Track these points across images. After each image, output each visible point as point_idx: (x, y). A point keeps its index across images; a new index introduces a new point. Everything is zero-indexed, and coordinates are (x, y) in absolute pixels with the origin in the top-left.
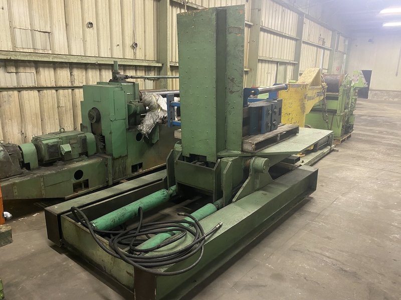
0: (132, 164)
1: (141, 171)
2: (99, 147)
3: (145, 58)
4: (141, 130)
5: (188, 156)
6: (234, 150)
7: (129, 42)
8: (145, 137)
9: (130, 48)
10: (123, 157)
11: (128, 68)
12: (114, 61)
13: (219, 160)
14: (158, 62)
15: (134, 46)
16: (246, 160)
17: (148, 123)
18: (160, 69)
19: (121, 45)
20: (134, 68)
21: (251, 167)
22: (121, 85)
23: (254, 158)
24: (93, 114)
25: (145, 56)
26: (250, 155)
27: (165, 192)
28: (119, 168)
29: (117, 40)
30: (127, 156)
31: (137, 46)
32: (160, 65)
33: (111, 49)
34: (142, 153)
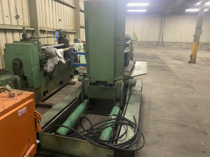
0: (43, 92)
1: (47, 95)
2: (24, 84)
3: (24, 25)
4: (47, 70)
5: (95, 82)
6: (120, 76)
7: (14, 15)
8: (49, 74)
9: (15, 18)
10: (39, 88)
11: (14, 31)
12: (23, 28)
13: (116, 82)
14: (31, 27)
15: (17, 17)
16: (126, 81)
17: (50, 66)
18: (33, 32)
19: (9, 16)
20: (18, 31)
21: (129, 84)
22: (35, 43)
23: (130, 79)
24: (17, 63)
25: (24, 24)
26: (128, 78)
27: (84, 105)
28: (37, 95)
29: (6, 13)
30: (40, 87)
31: (19, 18)
32: (34, 29)
33: (3, 19)
34: (47, 84)
